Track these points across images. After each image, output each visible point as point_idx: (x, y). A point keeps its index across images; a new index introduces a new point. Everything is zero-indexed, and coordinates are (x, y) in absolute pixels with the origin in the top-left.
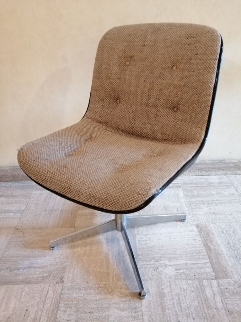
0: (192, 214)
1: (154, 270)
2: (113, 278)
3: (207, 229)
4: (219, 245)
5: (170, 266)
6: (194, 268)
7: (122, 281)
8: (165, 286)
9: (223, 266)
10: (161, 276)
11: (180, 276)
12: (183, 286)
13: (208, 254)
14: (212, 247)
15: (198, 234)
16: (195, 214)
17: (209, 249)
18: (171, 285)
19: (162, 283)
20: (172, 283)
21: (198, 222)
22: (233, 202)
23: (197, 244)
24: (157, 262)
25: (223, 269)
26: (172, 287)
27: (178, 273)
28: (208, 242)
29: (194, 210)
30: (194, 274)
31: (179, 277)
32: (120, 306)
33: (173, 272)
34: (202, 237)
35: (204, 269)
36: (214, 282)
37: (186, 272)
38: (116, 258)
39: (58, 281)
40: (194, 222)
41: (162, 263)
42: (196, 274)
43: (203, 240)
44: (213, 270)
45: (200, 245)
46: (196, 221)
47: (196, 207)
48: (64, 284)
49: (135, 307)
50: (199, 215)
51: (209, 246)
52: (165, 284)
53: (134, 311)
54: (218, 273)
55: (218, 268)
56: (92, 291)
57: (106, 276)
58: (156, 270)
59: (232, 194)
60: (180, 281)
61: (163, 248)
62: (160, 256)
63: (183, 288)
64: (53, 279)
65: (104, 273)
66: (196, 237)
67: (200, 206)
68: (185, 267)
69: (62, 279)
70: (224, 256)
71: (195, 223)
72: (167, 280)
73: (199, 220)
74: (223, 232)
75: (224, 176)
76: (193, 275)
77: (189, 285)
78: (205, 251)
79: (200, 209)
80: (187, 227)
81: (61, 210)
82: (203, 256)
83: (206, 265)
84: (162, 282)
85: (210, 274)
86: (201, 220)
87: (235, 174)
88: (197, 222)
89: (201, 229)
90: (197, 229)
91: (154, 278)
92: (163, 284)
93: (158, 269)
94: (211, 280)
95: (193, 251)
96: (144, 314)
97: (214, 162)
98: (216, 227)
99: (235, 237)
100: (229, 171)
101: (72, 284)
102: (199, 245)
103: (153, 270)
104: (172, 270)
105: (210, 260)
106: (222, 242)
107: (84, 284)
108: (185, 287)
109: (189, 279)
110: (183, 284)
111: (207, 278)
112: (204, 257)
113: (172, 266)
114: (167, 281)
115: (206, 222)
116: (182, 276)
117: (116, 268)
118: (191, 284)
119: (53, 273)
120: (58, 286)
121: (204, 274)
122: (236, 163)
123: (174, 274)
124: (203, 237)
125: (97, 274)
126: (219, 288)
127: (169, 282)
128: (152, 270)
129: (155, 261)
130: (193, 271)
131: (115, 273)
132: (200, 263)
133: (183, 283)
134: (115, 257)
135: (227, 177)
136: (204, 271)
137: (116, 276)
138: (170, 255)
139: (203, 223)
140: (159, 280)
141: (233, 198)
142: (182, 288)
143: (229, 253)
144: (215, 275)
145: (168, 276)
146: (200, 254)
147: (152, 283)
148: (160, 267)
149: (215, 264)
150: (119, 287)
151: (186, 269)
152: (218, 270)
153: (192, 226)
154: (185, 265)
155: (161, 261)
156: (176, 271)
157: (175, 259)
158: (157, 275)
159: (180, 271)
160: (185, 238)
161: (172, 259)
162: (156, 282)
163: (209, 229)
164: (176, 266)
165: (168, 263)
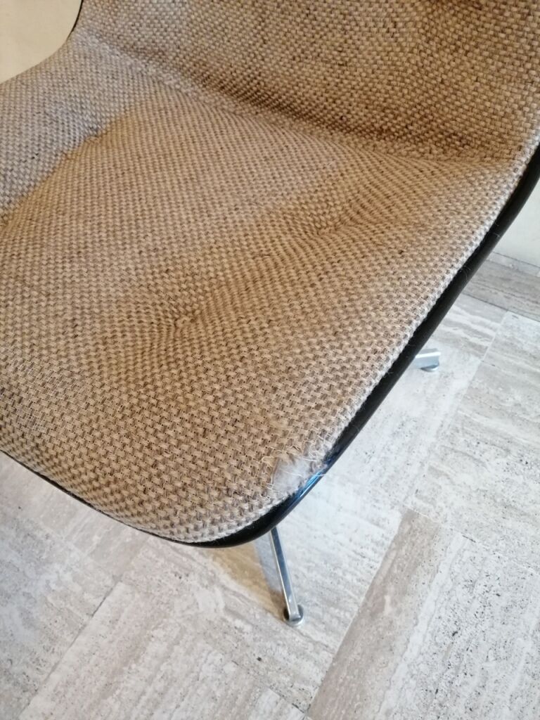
0: (431, 468)
1: (176, 574)
2: (74, 531)
3: (429, 544)
4: (416, 618)
5: (224, 588)
6: (277, 636)
7: (84, 552)
8: (164, 633)
9: (363, 692)
10: (177, 601)
11: (221, 635)
12: (205, 667)
13: (355, 623)
14: (388, 609)
15: (388, 543)
16: (439, 474)
17: (373, 608)
18: (178, 644)
19: (162, 622)
20: (185, 637)
21: (425, 505)
23: (354, 575)
24: (201, 557)
25: (355, 700)
26: (176, 648)
27: (224, 620)
28: (391, 588)
29: (451, 456)
30: (261, 656)
31: (217, 637)
32: (33, 610)
33: (213, 611)
34: (390, 561)
35: (299, 661)
37: (245, 635)
40: (412, 499)
41: (210, 569)
42: (265, 659)
43: (384, 572)
44: (325, 680)
45: (359, 580)
46: (421, 498)
47: (467, 450)
49: (57, 638)
50: (453, 483)
51: (383, 603)
52: (169, 629)
53: (47, 643)
54: (331, 699)
55: (341, 685)
56: (13, 533)
57: (65, 515)
58: (180, 578)
60: (210, 648)
63: (201, 670)
66: (373, 550)
67: (483, 453)
68: (258, 617)
70: (397, 665)
71: (413, 502)
72: (181, 621)
73: (432, 502)
74: (471, 585)
76: (257, 657)
77: (220, 676)
78: (356, 609)
79: (473, 465)
80: (377, 501)
82: (334, 620)
83: (318, 653)
84: (165, 617)
85: (303, 686)
86: (440, 504)
88: (420, 503)
89: (412, 532)
90: (401, 525)
91: (158, 594)
92: (161, 626)
93: (187, 575)
94: (290, 706)
95: (323, 587)
96: (59, 666)
98: (467, 555)
99: (498, 625)
102: (355, 581)
103: (172, 572)
104: (217, 604)
105: (341, 647)
106: (436, 615)
107: (10, 506)
108: (207, 671)
109: (236, 658)
110: (209, 662)
111: (284, 691)
112: (335, 623)
113: (226, 592)
114: (180, 625)
115: (449, 518)
116: (228, 637)
118: (226, 676)
121: (289, 675)
123: (212, 620)
124: (392, 565)
127: (180, 632)
128: (169, 570)
130: (268, 645)
131: (86, 521)
132: (307, 636)
133: (210, 658)
136: (296, 664)
137: (82, 531)
138: (249, 559)
139: (436, 518)
140: (162, 607)
142: (197, 669)
143: (422, 667)
144: (316, 699)
145: (192, 613)
146: (332, 608)
147: (142, 605)
148: (196, 575)
149: (346, 668)
150: (67, 561)
151: (253, 625)
152: (338, 689)
153: (392, 508)
154: (260, 613)
155: (214, 559)
156: (222, 613)
157: (250, 578)
158: (170, 592)
159: (234, 620)
160: (336, 534)
161: (246, 572)
162: (153, 608)
163: (438, 548)
164: (238, 600)
165: (225, 578)
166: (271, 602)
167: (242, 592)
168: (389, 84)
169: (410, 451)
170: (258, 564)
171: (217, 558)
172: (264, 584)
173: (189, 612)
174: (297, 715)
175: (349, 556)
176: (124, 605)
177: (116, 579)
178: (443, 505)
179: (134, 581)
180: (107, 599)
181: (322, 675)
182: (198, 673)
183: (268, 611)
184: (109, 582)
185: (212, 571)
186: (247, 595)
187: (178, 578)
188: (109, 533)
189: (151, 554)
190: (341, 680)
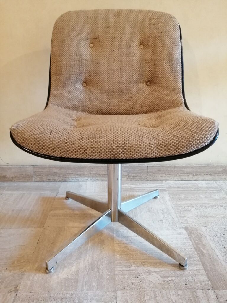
0: (180, 217)
1: (135, 277)
2: (83, 286)
3: (197, 232)
4: (213, 250)
5: (156, 272)
6: (184, 275)
7: (93, 290)
8: (149, 297)
9: (221, 274)
10: (143, 285)
11: (168, 285)
13: (201, 259)
14: (205, 251)
15: (188, 237)
16: (183, 217)
17: (201, 254)
18: (157, 297)
20: (157, 293)
21: (187, 225)
22: (225, 206)
23: (187, 248)
24: (139, 268)
25: (221, 277)
26: (157, 298)
27: (165, 280)
28: (200, 246)
29: (182, 212)
30: (185, 283)
31: (167, 287)
33: (158, 280)
34: (193, 240)
35: (197, 277)
36: (211, 293)
37: (175, 281)
38: (88, 263)
39: (11, 290)
40: (182, 225)
41: (145, 270)
42: (187, 283)
43: (194, 243)
44: (209, 278)
45: (190, 249)
46: (185, 224)
47: (183, 210)
48: (18, 294)
50: (188, 218)
51: (202, 250)
52: (149, 294)
54: (215, 281)
55: (214, 276)
57: (73, 283)
58: (138, 277)
59: (223, 198)
60: (168, 291)
61: (146, 251)
62: (143, 260)
63: (172, 299)
64: (5, 287)
65: (72, 280)
66: (186, 240)
67: (188, 209)
68: (173, 273)
69: (16, 288)
70: (221, 263)
71: (184, 226)
72: (151, 289)
73: (188, 223)
74: (216, 236)
75: (212, 181)
77: (179, 297)
78: (197, 256)
79: (189, 212)
80: (175, 229)
81: (31, 211)
82: (194, 262)
83: (199, 272)
84: (144, 292)
85: (205, 283)
86: (190, 223)
87: (224, 180)
88: (186, 225)
89: (190, 232)
90: (186, 231)
91: (135, 286)
92: (145, 295)
93: (140, 275)
94: (207, 291)
97: (201, 165)
98: (208, 230)
100: (218, 176)
101: (29, 294)
102: (190, 250)
103: (133, 277)
104: (158, 278)
105: (203, 267)
106: (216, 246)
107: (44, 294)
108: (174, 298)
109: (179, 288)
110: (172, 295)
111: (201, 288)
112: (196, 262)
113: (157, 273)
114: (152, 291)
115: (196, 225)
116: (170, 284)
117: (87, 274)
118: (181, 295)
119: (6, 280)
120: (10, 296)
121: (198, 283)
122: (224, 167)
123: (161, 283)
124: (194, 241)
125: (62, 281)
126: (218, 301)
127: (154, 293)
128: (132, 277)
129: (136, 266)
130: (184, 279)
131: (85, 280)
132: (192, 270)
134: (88, 261)
135: (216, 183)
136: (197, 279)
137: (86, 284)
138: (155, 260)
139: (193, 226)
140: (140, 289)
141: (224, 202)
142: (170, 300)
144: (212, 284)
145: (152, 285)
146: (191, 259)
147: (132, 293)
148: (142, 274)
149: (210, 271)
150: (89, 297)
151: (174, 277)
152: (214, 278)
153: (180, 229)
154: (173, 272)
155: (144, 266)
156: (162, 279)
157: (161, 265)
158: (139, 283)
159: (167, 279)
160: (172, 241)
161: (157, 264)
162: (137, 292)
163: (200, 232)
164: (162, 273)
165: (153, 269)
166: (173, 268)
167: (161, 270)
168: (146, 101)
169: (171, 215)
170: (159, 260)
171: (145, 265)
172: (166, 264)
173: (151, 286)
174: (212, 292)
175: (181, 245)
176: (125, 297)
177: (115, 291)
178: (191, 223)
179: (122, 288)
180: (117, 299)
181: (207, 277)
182: (172, 301)
183: (175, 270)
184: (113, 294)
185: (146, 270)
186: (164, 270)
187: (137, 278)
188: (98, 279)
189: (120, 276)
190: (212, 275)
